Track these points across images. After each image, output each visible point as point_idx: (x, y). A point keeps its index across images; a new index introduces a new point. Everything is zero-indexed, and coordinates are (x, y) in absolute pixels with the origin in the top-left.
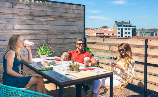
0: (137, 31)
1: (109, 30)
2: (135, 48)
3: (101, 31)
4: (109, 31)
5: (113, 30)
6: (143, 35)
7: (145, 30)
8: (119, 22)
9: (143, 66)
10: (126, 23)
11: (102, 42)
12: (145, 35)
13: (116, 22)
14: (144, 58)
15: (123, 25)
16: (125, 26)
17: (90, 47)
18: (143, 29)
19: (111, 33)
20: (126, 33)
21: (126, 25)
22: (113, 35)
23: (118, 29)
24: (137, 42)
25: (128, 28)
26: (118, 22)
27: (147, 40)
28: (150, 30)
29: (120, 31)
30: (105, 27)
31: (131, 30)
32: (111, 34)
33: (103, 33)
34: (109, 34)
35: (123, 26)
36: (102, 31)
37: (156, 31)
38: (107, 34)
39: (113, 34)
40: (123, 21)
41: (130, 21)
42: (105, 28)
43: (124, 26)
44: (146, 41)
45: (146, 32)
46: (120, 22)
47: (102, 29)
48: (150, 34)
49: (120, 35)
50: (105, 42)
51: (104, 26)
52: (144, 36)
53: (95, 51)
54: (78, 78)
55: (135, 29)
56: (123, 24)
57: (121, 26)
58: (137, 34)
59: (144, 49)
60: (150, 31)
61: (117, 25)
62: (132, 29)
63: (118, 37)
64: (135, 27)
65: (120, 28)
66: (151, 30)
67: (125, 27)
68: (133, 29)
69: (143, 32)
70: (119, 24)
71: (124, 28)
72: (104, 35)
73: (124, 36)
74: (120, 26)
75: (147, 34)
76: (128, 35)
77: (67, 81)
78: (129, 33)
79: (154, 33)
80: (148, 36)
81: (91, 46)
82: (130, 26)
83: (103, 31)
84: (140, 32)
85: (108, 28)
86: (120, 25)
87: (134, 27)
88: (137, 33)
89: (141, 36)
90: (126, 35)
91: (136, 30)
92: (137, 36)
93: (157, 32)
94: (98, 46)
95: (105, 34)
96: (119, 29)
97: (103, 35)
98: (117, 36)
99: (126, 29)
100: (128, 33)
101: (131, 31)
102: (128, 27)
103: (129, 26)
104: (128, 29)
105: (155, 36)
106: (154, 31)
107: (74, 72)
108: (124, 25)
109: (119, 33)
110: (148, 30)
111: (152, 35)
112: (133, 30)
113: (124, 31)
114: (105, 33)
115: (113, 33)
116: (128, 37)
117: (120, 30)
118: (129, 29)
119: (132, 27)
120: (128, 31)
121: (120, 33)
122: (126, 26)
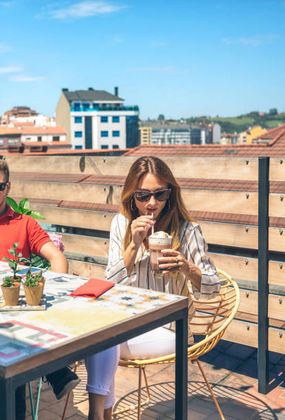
0: (143, 125)
1: (40, 121)
2: (218, 194)
3: (10, 128)
4: (39, 128)
5: (53, 124)
6: (163, 140)
7: (171, 121)
8: (77, 92)
9: (254, 262)
10: (104, 94)
11: (76, 170)
12: (170, 140)
13: (65, 90)
14: (254, 231)
15: (91, 103)
16: (101, 106)
17: (20, 192)
18: (161, 117)
19: (47, 134)
20: (104, 134)
21: (104, 105)
22: (56, 143)
23: (73, 120)
24: (226, 170)
25: (110, 114)
26: (72, 93)
27: (268, 159)
28: (187, 120)
29: (81, 127)
30: (21, 111)
31: (123, 120)
32: (48, 140)
33: (18, 136)
34: (40, 139)
35: (91, 107)
36: (11, 125)
37: (210, 125)
38: (34, 139)
39: (56, 139)
40: (91, 89)
41: (116, 89)
42: (25, 114)
43: (96, 107)
44: (264, 164)
45: (174, 128)
46: (81, 91)
47: (12, 118)
48: (187, 135)
49: (81, 141)
50: (89, 170)
51: (20, 108)
52: (167, 143)
53: (41, 211)
54: (65, 336)
55: (136, 119)
56: (91, 100)
57: (86, 107)
58: (142, 136)
59: (254, 196)
60: (187, 127)
61: (70, 102)
62: (127, 116)
63: (73, 150)
64: (136, 109)
65: (82, 114)
66: (192, 121)
67: (100, 110)
68: (128, 119)
69: (166, 131)
70: (78, 100)
71: (95, 115)
72: (20, 141)
73: (96, 147)
74: (81, 107)
75: (178, 135)
76: (110, 141)
77: (24, 354)
78: (116, 134)
79: (203, 134)
80: (181, 144)
81: (23, 189)
82: (118, 107)
83: (16, 125)
84: (154, 131)
85: (34, 114)
86: (80, 102)
87: (130, 109)
88: (142, 132)
89: (156, 145)
90: (105, 141)
91: (140, 121)
92: (142, 143)
93: (212, 128)
94: (55, 190)
95: (23, 139)
96: (78, 119)
97: (16, 141)
98: (70, 146)
99: (104, 119)
100: (110, 134)
101: (121, 126)
102: (110, 109)
103: (113, 106)
104: (110, 119)
105: (206, 142)
106: (203, 126)
107: (28, 307)
108: (96, 102)
109: (78, 134)
110: (179, 121)
111: (196, 140)
112: (131, 121)
113: (97, 127)
114: (25, 135)
115: (56, 133)
116: (110, 149)
117: (81, 122)
118: (116, 119)
119: (124, 109)
120: (110, 127)
121: (84, 134)
122: (104, 108)
